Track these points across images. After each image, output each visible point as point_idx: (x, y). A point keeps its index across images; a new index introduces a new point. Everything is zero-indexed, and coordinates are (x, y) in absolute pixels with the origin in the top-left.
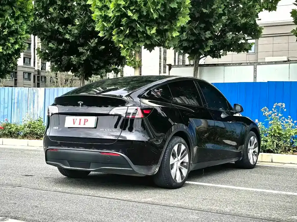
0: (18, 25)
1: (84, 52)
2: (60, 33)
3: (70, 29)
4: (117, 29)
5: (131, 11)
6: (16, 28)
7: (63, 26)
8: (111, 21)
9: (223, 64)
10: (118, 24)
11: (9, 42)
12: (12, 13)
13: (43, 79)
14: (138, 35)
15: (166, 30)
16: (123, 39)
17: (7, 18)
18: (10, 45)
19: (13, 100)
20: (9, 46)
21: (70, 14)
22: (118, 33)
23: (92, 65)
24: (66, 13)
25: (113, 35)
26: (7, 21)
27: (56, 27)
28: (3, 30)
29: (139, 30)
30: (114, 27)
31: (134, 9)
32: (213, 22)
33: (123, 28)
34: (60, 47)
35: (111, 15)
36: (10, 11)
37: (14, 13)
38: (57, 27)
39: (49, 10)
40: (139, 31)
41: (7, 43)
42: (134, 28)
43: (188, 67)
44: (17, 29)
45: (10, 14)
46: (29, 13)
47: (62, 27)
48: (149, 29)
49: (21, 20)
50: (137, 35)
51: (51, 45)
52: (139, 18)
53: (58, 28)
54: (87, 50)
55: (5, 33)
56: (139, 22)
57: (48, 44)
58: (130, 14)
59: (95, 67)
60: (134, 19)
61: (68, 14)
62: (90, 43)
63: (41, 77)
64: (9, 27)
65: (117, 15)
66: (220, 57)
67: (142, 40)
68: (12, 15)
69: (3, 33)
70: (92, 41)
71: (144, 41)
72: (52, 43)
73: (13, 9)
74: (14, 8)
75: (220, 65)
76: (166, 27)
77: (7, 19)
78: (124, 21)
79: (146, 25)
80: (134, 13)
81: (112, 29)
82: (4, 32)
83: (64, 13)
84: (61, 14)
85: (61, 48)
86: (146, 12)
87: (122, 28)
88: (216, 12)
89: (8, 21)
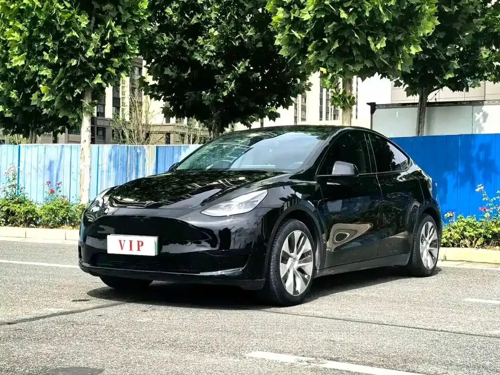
0: (127, 38)
1: (226, 83)
2: (184, 50)
3: (201, 44)
4: (316, 41)
5: (346, 10)
6: (123, 41)
7: (190, 39)
8: (307, 29)
9: (470, 101)
10: (318, 33)
11: (112, 67)
12: (116, 16)
13: (101, 133)
14: (353, 52)
15: (400, 43)
16: (326, 60)
17: (110, 24)
18: (113, 71)
19: (100, 167)
20: (111, 73)
21: (200, 17)
22: (317, 48)
23: (237, 105)
24: (195, 17)
25: (309, 52)
26: (110, 31)
27: (177, 42)
28: (102, 45)
29: (356, 42)
30: (312, 38)
31: (350, 7)
32: (458, 28)
33: (328, 40)
34: (183, 75)
35: (307, 17)
36: (114, 14)
37: (119, 15)
38: (179, 41)
39: (166, 11)
40: (356, 44)
41: (109, 69)
42: (346, 40)
43: (408, 107)
44: (125, 44)
45: (114, 18)
46: (142, 16)
47: (187, 41)
48: (374, 41)
49: (130, 28)
50: (351, 51)
51: (168, 71)
52: (357, 21)
53: (181, 42)
54: (230, 81)
55: (107, 51)
56: (356, 28)
57: (163, 70)
58: (343, 15)
59: (242, 109)
60: (350, 24)
61: (198, 18)
62: (236, 68)
63: (98, 128)
64: (113, 40)
65: (318, 17)
66: (467, 90)
67: (359, 61)
68: (116, 19)
69: (102, 51)
70: (240, 64)
71: (363, 62)
72: (170, 69)
73: (117, 10)
74: (120, 8)
75: (464, 103)
76: (400, 37)
77: (110, 27)
78: (330, 28)
79: (368, 34)
80: (349, 14)
81: (306, 41)
82: (104, 49)
83: (192, 16)
84: (186, 17)
85: (186, 77)
86: (370, 12)
87: (326, 40)
88: (464, 11)
89: (112, 30)
